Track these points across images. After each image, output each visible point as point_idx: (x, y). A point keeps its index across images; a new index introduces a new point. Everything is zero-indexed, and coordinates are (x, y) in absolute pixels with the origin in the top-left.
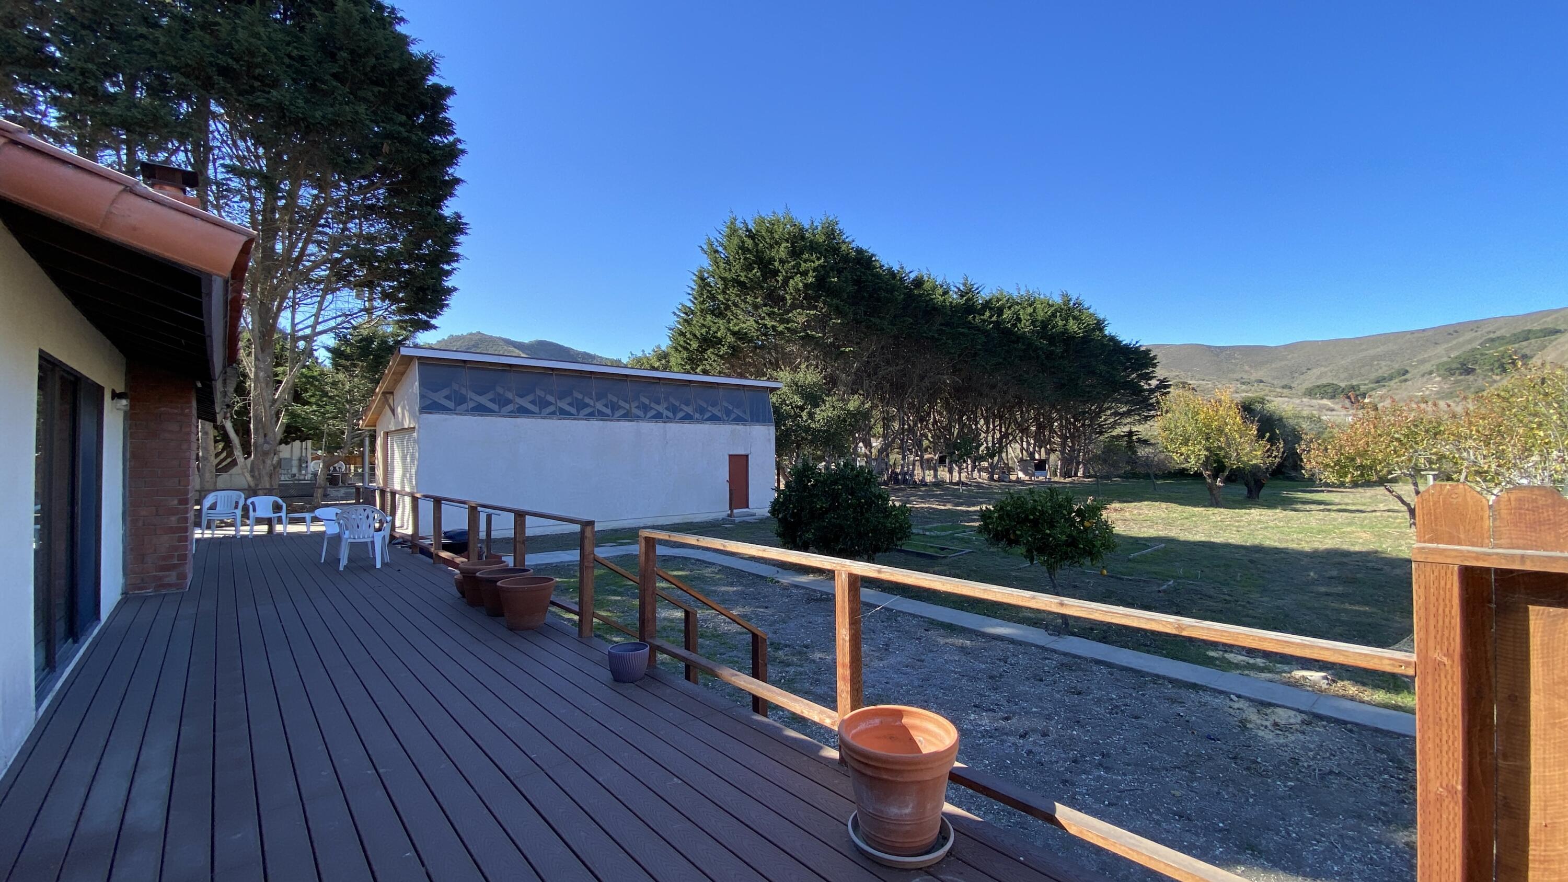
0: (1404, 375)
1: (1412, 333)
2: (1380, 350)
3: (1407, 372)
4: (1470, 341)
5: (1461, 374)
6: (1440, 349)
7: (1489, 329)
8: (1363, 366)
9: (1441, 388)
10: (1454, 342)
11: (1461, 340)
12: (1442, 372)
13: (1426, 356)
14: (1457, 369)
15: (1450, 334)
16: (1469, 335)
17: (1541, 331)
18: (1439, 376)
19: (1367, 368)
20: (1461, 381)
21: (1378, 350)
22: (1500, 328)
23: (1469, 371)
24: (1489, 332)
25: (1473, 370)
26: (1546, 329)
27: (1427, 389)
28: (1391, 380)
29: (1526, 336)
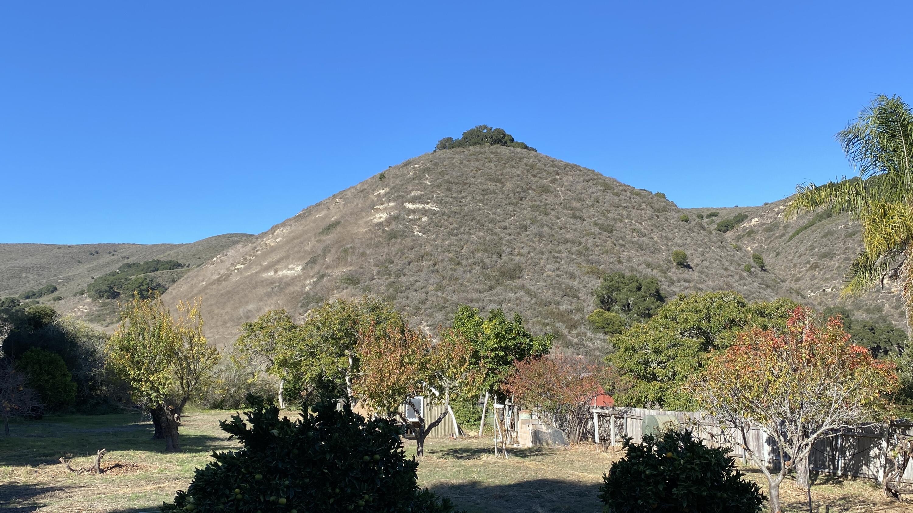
0: (52, 292)
1: (59, 247)
2: (28, 261)
3: (55, 289)
4: (108, 264)
5: (108, 297)
6: (83, 268)
7: (124, 254)
8: (12, 277)
9: (91, 309)
10: (95, 263)
11: (101, 261)
12: (93, 293)
13: (70, 274)
14: (106, 291)
15: (91, 254)
16: (107, 258)
17: (167, 262)
18: (90, 296)
19: (15, 280)
20: (108, 304)
21: (27, 261)
22: (132, 255)
23: (115, 295)
24: (123, 258)
25: (118, 294)
26: (171, 261)
27: (79, 310)
28: (40, 296)
29: (156, 266)
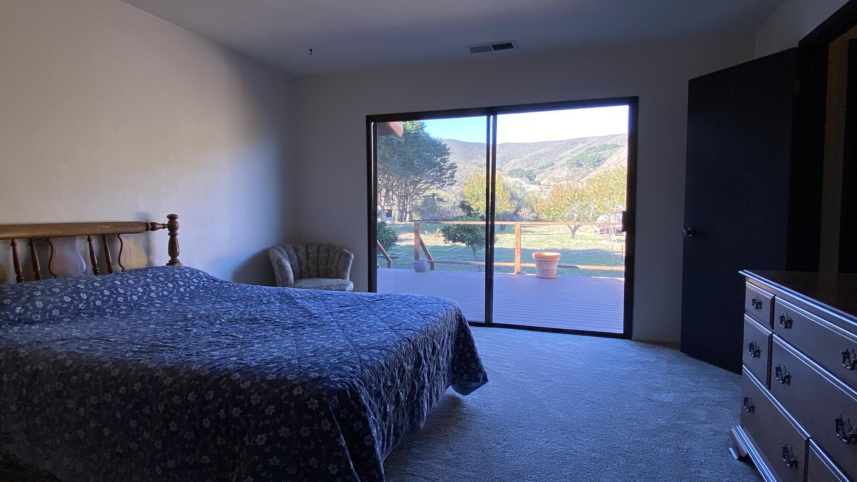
0: (552, 166)
1: (557, 142)
2: (542, 151)
3: (554, 164)
4: (581, 149)
5: (577, 167)
6: (569, 152)
7: (590, 143)
8: (535, 160)
9: (568, 173)
10: (575, 149)
11: (577, 147)
12: (569, 165)
13: (562, 156)
14: (575, 164)
15: (573, 144)
16: (581, 145)
17: (611, 145)
18: (568, 167)
19: (536, 160)
20: (577, 170)
21: (542, 150)
22: (594, 143)
23: (580, 165)
24: (589, 144)
25: (582, 165)
26: (613, 144)
27: (562, 174)
28: (546, 168)
29: (604, 148)
